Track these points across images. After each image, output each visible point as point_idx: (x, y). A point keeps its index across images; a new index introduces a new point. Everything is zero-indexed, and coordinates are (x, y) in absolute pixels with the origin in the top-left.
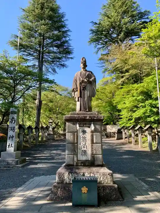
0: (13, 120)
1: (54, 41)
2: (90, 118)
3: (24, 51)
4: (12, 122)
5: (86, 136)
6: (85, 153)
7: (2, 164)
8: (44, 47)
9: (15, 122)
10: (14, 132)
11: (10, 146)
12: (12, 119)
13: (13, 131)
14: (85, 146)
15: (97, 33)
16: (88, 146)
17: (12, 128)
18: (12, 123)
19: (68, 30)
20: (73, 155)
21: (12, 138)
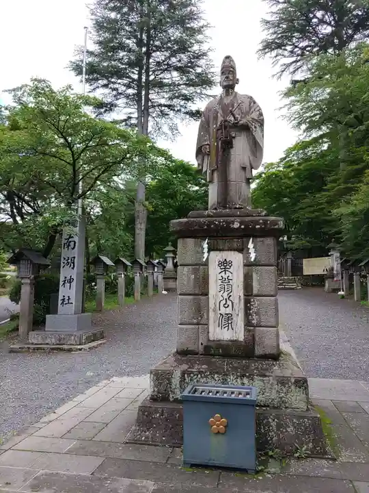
0: (70, 242)
1: (174, 54)
2: (243, 227)
3: (105, 86)
4: (69, 245)
5: (230, 275)
6: (230, 322)
7: (47, 342)
8: (151, 73)
9: (75, 245)
10: (73, 268)
11: (67, 302)
12: (68, 239)
13: (72, 266)
14: (229, 303)
15: (278, 27)
16: (236, 301)
17: (70, 261)
18: (68, 247)
19: (205, 24)
20: (197, 326)
21: (70, 283)
